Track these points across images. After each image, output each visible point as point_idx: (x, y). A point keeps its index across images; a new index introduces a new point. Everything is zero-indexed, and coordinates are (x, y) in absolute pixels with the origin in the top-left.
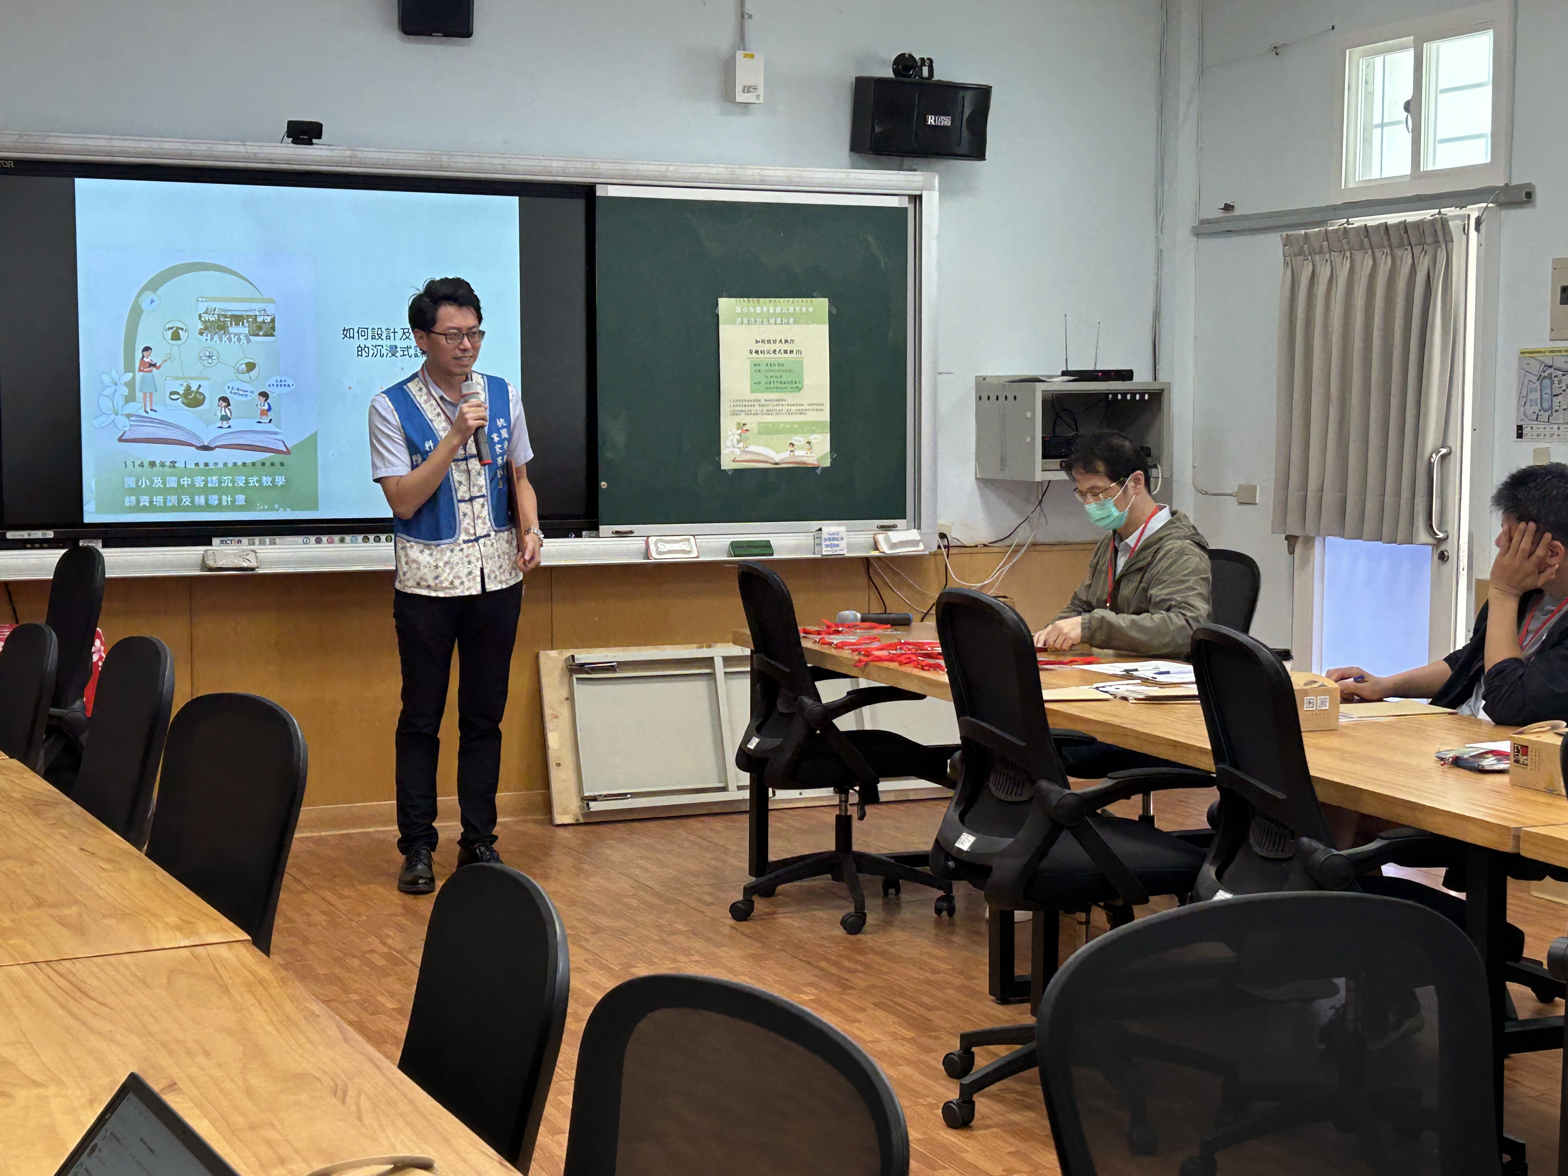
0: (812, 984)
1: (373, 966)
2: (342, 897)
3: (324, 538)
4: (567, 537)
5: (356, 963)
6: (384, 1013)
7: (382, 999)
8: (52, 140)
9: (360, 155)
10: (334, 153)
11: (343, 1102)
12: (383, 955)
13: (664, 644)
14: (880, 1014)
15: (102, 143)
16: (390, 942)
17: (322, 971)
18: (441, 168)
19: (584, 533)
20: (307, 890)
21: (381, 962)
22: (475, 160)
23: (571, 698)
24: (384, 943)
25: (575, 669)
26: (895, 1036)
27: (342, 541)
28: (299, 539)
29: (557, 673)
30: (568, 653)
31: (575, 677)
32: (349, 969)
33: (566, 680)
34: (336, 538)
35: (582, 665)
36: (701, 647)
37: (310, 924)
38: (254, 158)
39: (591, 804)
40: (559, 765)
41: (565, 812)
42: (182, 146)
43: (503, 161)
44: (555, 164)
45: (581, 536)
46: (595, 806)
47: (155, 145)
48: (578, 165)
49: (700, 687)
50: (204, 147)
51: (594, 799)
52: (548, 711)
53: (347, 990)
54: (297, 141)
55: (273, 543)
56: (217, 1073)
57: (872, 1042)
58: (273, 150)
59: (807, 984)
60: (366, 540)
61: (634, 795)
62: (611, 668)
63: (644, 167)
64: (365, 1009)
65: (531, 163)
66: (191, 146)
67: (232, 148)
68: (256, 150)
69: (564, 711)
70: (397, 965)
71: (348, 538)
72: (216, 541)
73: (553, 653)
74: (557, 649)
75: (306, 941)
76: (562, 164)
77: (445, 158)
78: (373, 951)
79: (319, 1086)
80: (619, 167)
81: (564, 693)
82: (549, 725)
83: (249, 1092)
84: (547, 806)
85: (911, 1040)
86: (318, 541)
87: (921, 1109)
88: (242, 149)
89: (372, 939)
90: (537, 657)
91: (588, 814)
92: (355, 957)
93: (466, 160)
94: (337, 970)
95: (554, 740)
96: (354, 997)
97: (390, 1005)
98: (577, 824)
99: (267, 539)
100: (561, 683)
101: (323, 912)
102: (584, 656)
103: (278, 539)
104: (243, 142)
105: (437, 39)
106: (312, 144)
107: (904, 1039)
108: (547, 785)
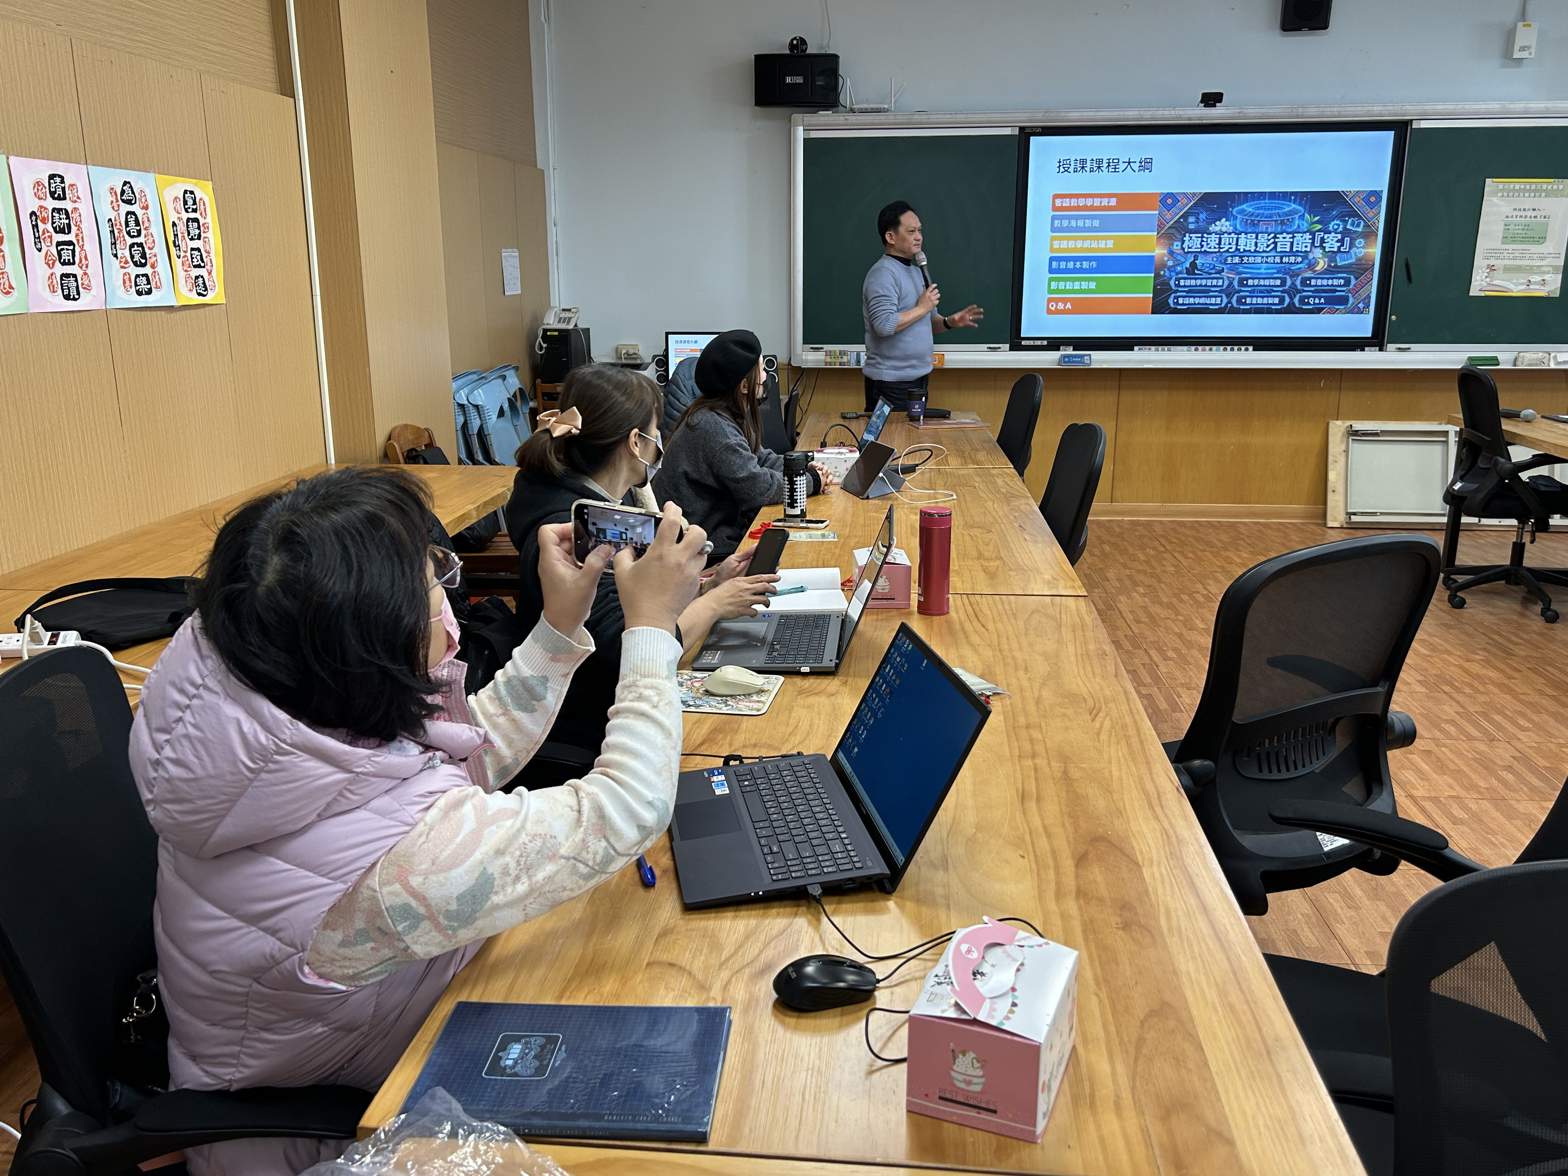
0: (1485, 649)
1: (1196, 602)
2: (1186, 558)
3: (1200, 348)
4: (1354, 350)
5: (1185, 597)
6: (1197, 630)
7: (1198, 622)
8: (1063, 114)
9: (1245, 111)
10: (1229, 111)
11: (1093, 720)
12: (1203, 595)
13: (1415, 420)
14: (1534, 676)
15: (1092, 114)
16: (1209, 588)
17: (1165, 600)
18: (1297, 116)
19: (1366, 349)
20: (1167, 551)
21: (1202, 599)
22: (1321, 109)
23: (1346, 451)
24: (1206, 589)
25: (1353, 433)
26: (1541, 692)
27: (1211, 350)
28: (1185, 348)
29: (1340, 434)
30: (1348, 423)
31: (1351, 438)
32: (1181, 601)
33: (1345, 439)
34: (1208, 348)
35: (1357, 431)
36: (1441, 424)
37: (1163, 571)
38: (1180, 118)
39: (1352, 517)
40: (1334, 491)
41: (1335, 520)
42: (1136, 113)
43: (1340, 109)
44: (1375, 108)
45: (1363, 350)
46: (1354, 519)
47: (1121, 113)
48: (1392, 108)
49: (1438, 449)
50: (1150, 113)
51: (1355, 514)
52: (1330, 458)
53: (1177, 613)
54: (1207, 105)
55: (1169, 350)
56: (1026, 684)
57: (1522, 694)
58: (1191, 112)
59: (1480, 649)
60: (1225, 349)
61: (1382, 514)
62: (1376, 434)
63: (1439, 107)
64: (1186, 627)
65: (1359, 109)
66: (1142, 113)
67: (1166, 113)
68: (1181, 113)
69: (1342, 459)
70: (1211, 602)
71: (1214, 348)
72: (1136, 348)
73: (1339, 423)
74: (1341, 419)
75: (1160, 581)
76: (1380, 108)
77: (1300, 110)
78: (1198, 592)
79: (1083, 705)
80: (1420, 107)
81: (1343, 447)
82: (1330, 466)
83: (1038, 701)
84: (1324, 515)
85: (1554, 698)
86: (1196, 350)
87: (1552, 746)
88: (1173, 112)
89: (1200, 587)
90: (1328, 424)
91: (1350, 522)
92: (1185, 594)
93: (1315, 110)
94: (1174, 600)
95: (1332, 476)
96: (1180, 618)
97: (1201, 626)
98: (1342, 528)
99: (1166, 348)
100: (1342, 442)
101: (1173, 565)
102: (1358, 425)
103: (1172, 348)
104: (1174, 108)
105: (1305, 31)
106: (1215, 106)
107: (1548, 695)
108: (1325, 503)
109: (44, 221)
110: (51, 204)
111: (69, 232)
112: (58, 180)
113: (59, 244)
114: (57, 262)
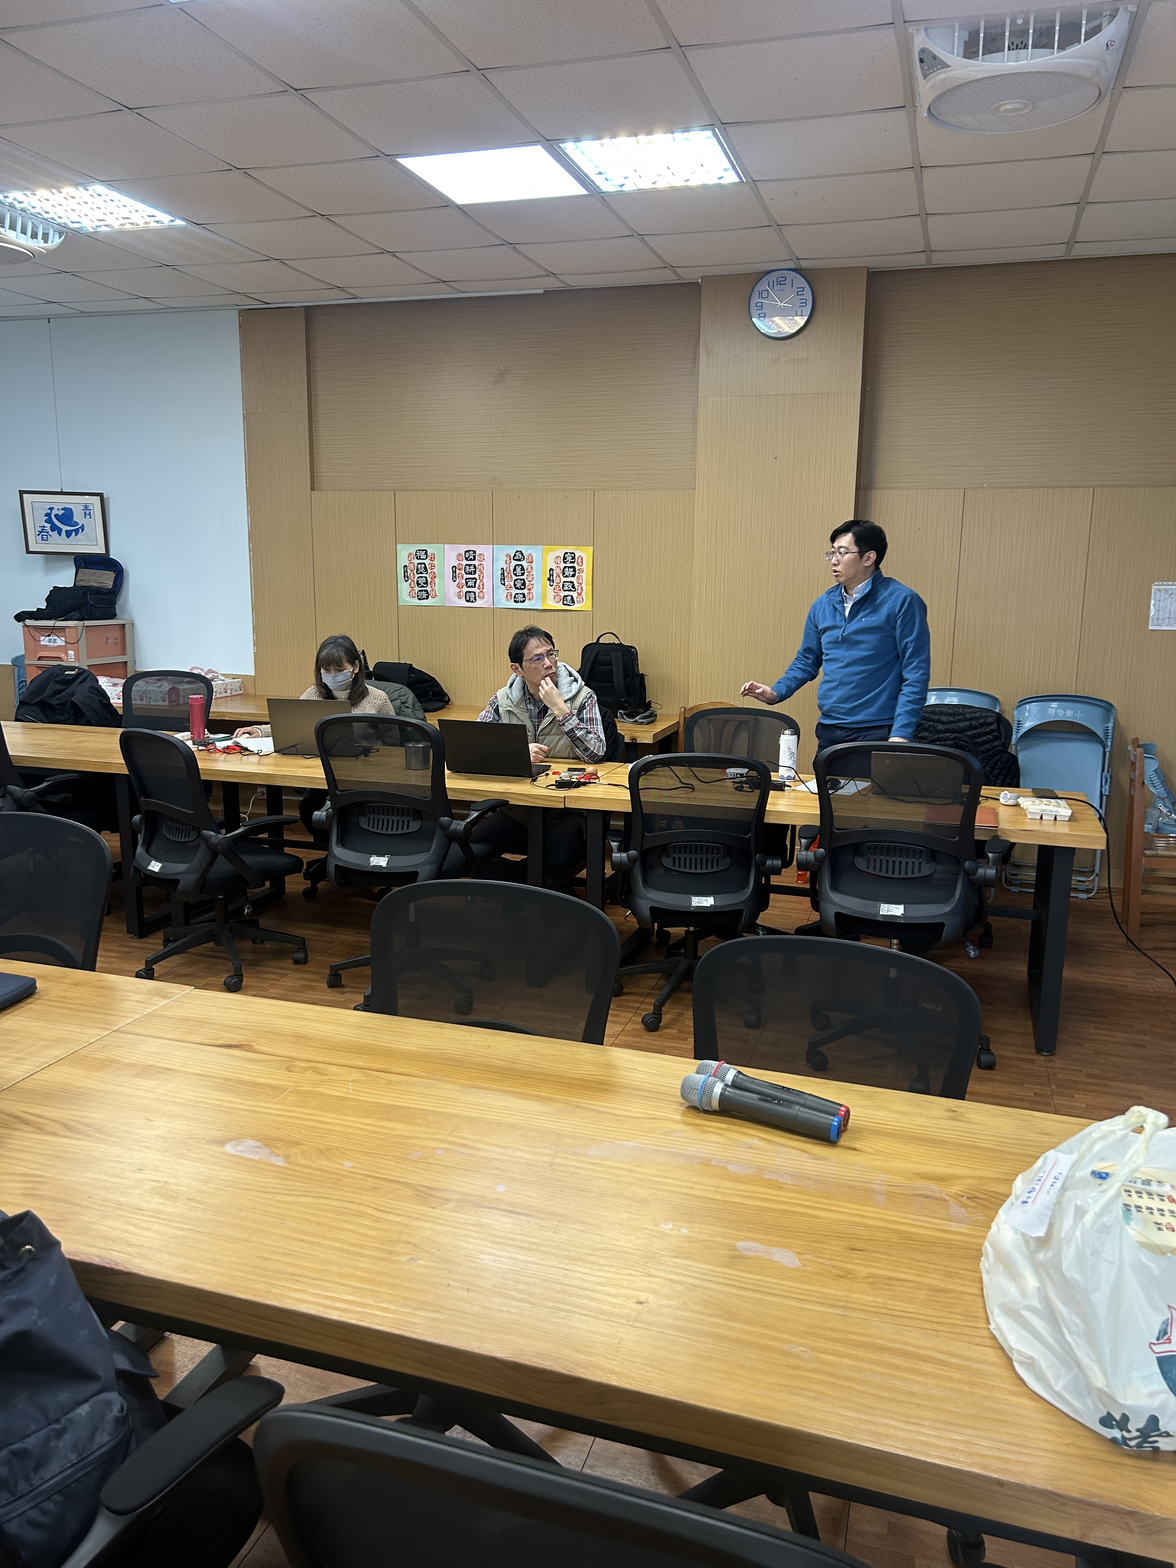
109: (460, 569)
110: (465, 562)
111: (475, 574)
112: (472, 552)
113: (466, 579)
114: (465, 587)
